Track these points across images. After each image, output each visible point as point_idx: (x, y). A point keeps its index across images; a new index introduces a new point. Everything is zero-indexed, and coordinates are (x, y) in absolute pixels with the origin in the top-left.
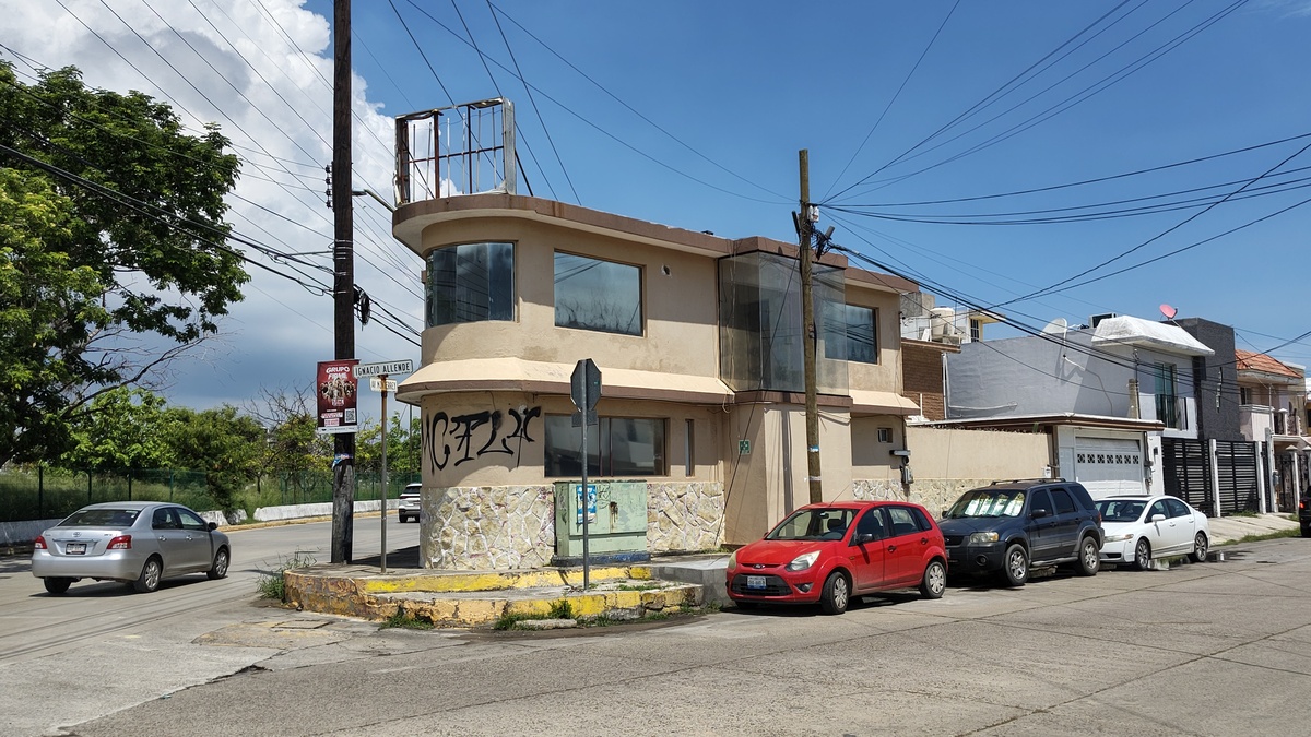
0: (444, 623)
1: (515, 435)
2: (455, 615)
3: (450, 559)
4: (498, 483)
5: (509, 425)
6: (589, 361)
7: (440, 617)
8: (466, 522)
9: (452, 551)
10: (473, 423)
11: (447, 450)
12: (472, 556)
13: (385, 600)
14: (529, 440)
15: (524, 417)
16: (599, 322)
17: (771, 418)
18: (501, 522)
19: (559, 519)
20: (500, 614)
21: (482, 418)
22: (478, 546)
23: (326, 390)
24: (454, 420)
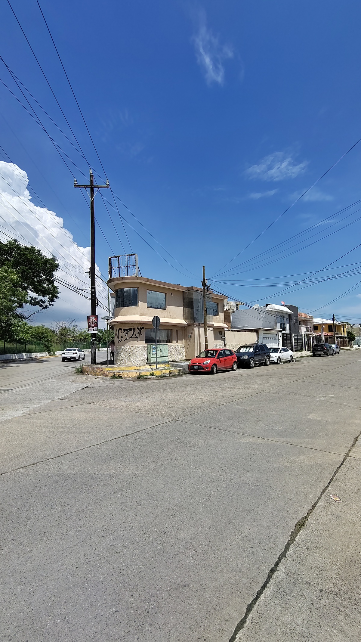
0: (125, 377)
1: (138, 334)
2: (128, 376)
3: (123, 363)
4: (134, 345)
5: (137, 331)
6: (157, 316)
7: (124, 376)
8: (127, 354)
9: (123, 361)
10: (128, 331)
11: (122, 337)
12: (128, 362)
13: (110, 372)
14: (141, 335)
15: (140, 329)
16: (156, 307)
17: (196, 329)
18: (135, 354)
19: (148, 353)
20: (138, 375)
21: (131, 329)
22: (130, 360)
23: (90, 322)
24: (123, 330)
